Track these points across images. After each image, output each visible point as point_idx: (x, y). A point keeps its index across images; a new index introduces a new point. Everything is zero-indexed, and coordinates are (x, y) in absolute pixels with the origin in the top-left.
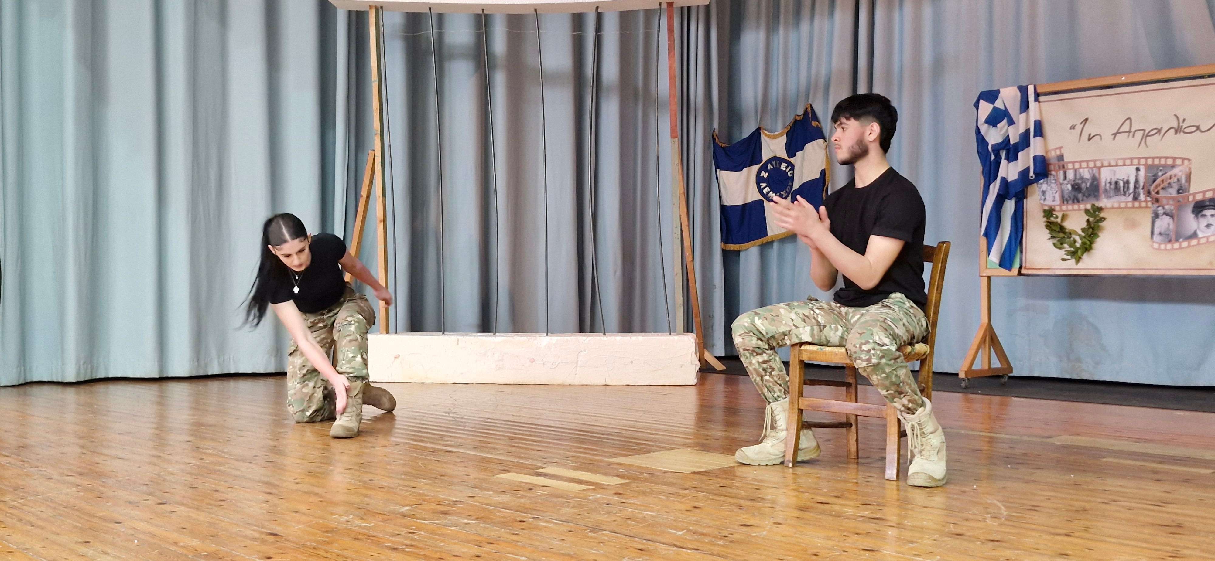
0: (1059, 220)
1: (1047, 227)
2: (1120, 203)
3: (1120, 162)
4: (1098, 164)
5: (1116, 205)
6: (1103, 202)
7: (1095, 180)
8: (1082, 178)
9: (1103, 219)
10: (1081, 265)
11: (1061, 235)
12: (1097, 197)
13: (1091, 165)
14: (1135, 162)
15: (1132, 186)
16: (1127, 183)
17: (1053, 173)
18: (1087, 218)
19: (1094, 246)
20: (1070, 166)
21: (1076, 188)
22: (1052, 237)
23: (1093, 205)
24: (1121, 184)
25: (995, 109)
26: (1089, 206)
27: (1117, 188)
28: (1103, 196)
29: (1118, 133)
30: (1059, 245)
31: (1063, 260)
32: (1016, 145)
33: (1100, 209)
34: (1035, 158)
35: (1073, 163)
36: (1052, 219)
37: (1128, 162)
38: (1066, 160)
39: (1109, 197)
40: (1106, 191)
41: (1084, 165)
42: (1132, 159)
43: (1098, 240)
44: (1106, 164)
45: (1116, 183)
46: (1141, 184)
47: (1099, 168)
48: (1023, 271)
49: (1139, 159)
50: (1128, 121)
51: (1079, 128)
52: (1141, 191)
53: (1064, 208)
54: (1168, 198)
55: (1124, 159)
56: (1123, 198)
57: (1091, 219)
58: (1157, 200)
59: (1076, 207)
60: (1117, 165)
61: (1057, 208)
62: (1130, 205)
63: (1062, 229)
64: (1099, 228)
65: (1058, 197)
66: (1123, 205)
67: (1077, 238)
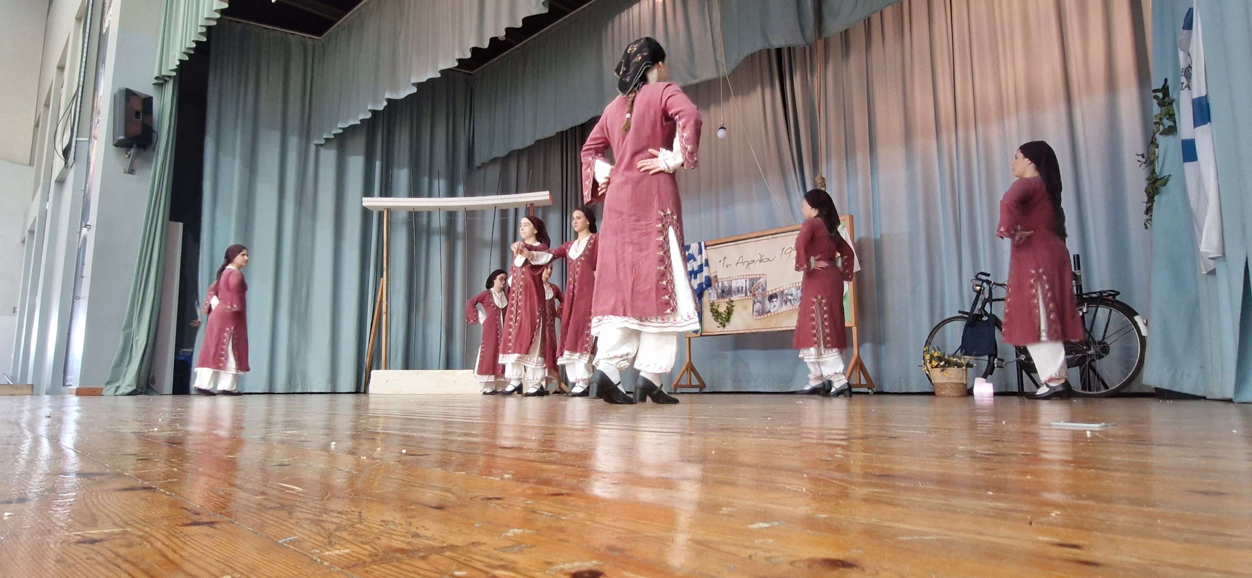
0: (716, 307)
1: (711, 311)
2: (740, 297)
3: (739, 278)
4: (731, 279)
5: (739, 299)
6: (734, 298)
7: (730, 287)
8: (726, 287)
9: (733, 306)
10: (726, 329)
11: (717, 314)
12: (731, 295)
13: (728, 279)
14: (745, 277)
15: (744, 289)
16: (742, 287)
17: (713, 284)
18: (727, 305)
19: (731, 319)
20: (720, 280)
21: (723, 291)
22: (713, 316)
23: (729, 299)
24: (740, 288)
25: (689, 254)
26: (728, 300)
27: (739, 290)
28: (733, 294)
29: (738, 263)
30: (716, 319)
31: (719, 327)
32: (697, 271)
33: (732, 301)
34: (706, 276)
35: (721, 279)
36: (714, 307)
37: (742, 277)
38: (718, 277)
39: (735, 295)
40: (734, 292)
41: (725, 279)
42: (743, 276)
43: (732, 316)
44: (734, 278)
45: (738, 288)
46: (748, 288)
47: (731, 281)
48: (703, 334)
49: (746, 275)
50: (741, 258)
51: (722, 261)
52: (748, 291)
53: (718, 301)
54: (759, 294)
55: (741, 276)
56: (741, 295)
57: (729, 306)
58: (754, 295)
59: (723, 300)
60: (738, 279)
61: (716, 302)
62: (744, 298)
63: (717, 312)
64: (732, 310)
65: (716, 296)
66: (741, 298)
67: (724, 316)
